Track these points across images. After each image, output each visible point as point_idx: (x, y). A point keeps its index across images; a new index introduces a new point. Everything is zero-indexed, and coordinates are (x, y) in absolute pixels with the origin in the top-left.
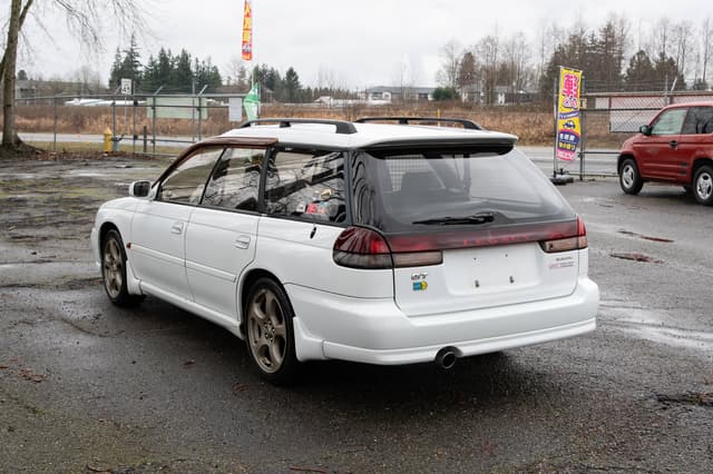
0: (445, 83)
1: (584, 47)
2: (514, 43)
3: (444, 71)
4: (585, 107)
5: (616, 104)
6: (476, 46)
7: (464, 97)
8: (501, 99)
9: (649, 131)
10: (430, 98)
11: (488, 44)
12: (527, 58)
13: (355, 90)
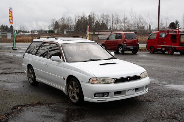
0: (51, 29)
1: (84, 20)
2: (69, 19)
3: (51, 26)
4: (93, 34)
5: (99, 33)
6: (59, 20)
7: (56, 32)
8: (65, 32)
9: (108, 39)
10: (47, 32)
11: (62, 19)
12: (72, 22)
13: (28, 31)
